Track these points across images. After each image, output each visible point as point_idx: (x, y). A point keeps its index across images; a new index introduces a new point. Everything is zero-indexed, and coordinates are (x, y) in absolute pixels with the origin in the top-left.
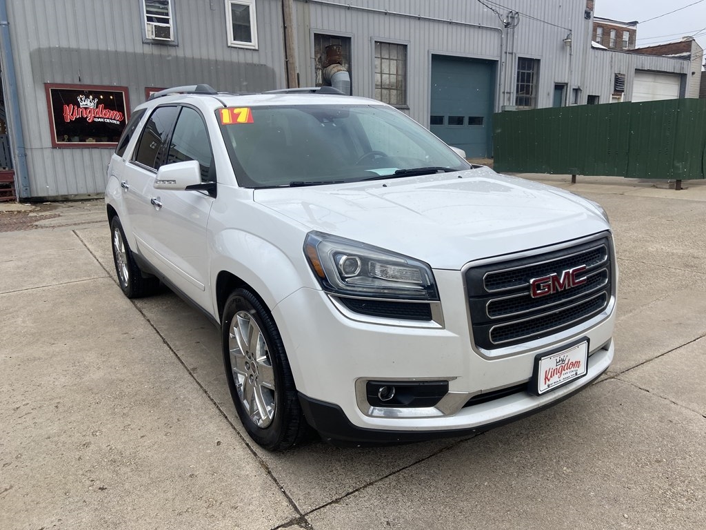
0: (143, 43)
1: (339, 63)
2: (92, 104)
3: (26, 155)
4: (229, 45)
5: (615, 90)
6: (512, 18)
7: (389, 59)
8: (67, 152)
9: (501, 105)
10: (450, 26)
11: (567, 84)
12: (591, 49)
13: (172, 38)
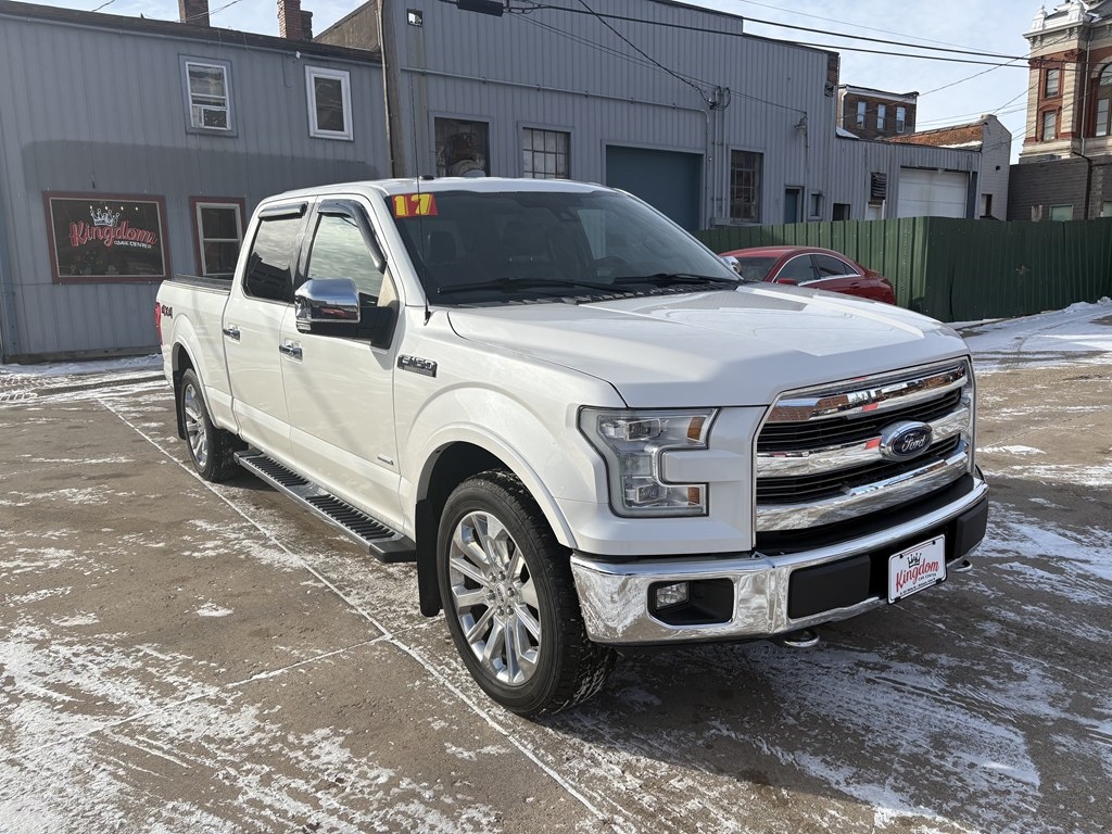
0: (187, 133)
1: (471, 158)
2: (112, 221)
3: (14, 294)
4: (312, 135)
5: (872, 195)
6: (721, 95)
7: (545, 152)
8: (74, 289)
9: (708, 217)
10: (632, 106)
11: (803, 188)
12: (836, 139)
13: (229, 127)
